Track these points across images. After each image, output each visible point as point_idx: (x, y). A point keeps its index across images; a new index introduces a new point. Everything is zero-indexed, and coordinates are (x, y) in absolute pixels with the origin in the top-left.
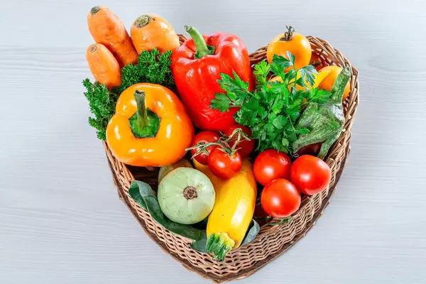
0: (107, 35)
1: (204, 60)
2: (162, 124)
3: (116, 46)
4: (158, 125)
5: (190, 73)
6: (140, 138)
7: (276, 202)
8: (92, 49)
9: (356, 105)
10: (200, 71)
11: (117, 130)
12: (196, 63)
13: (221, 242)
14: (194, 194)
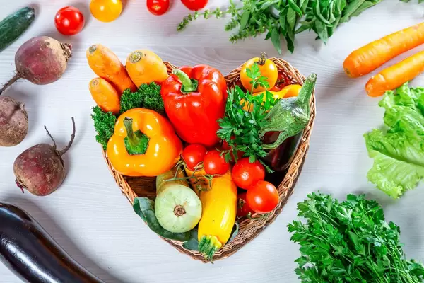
0: (103, 69)
1: (189, 97)
2: (150, 143)
3: (112, 78)
4: (147, 144)
5: (179, 106)
6: (133, 155)
7: (258, 200)
8: (94, 82)
9: (314, 117)
10: (185, 105)
11: (115, 147)
12: (183, 98)
13: (211, 244)
14: (183, 211)
